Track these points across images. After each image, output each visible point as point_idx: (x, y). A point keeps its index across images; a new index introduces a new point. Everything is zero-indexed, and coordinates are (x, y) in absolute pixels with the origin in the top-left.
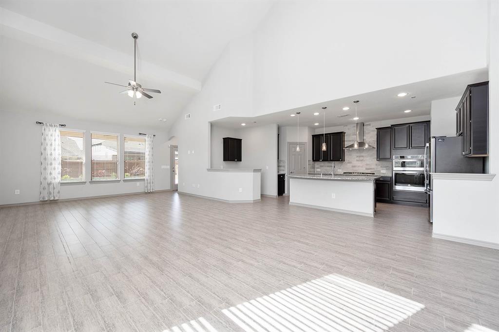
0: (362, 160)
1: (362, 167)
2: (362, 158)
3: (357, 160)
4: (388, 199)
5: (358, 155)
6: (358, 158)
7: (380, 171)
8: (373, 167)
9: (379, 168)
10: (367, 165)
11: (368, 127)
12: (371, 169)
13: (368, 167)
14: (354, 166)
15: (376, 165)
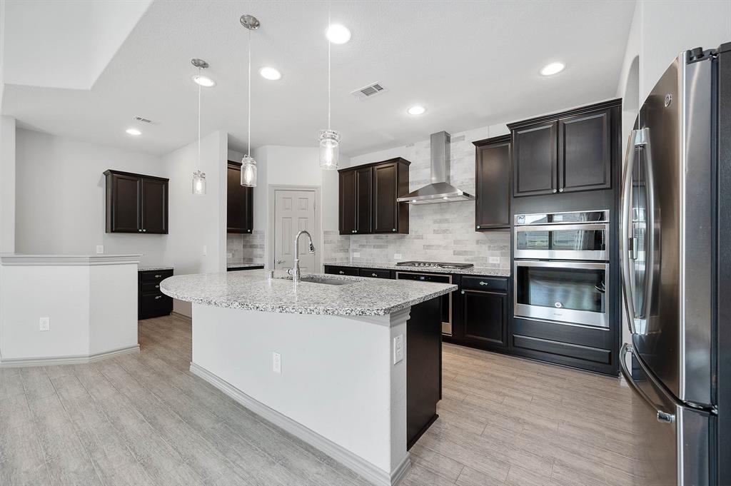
0: (445, 231)
1: (446, 247)
2: (445, 226)
3: (435, 232)
4: (501, 342)
5: (438, 217)
6: (436, 227)
7: (486, 259)
8: (468, 249)
9: (484, 250)
10: (456, 242)
11: (460, 144)
12: (465, 253)
13: (459, 248)
14: (428, 247)
15: (478, 242)
